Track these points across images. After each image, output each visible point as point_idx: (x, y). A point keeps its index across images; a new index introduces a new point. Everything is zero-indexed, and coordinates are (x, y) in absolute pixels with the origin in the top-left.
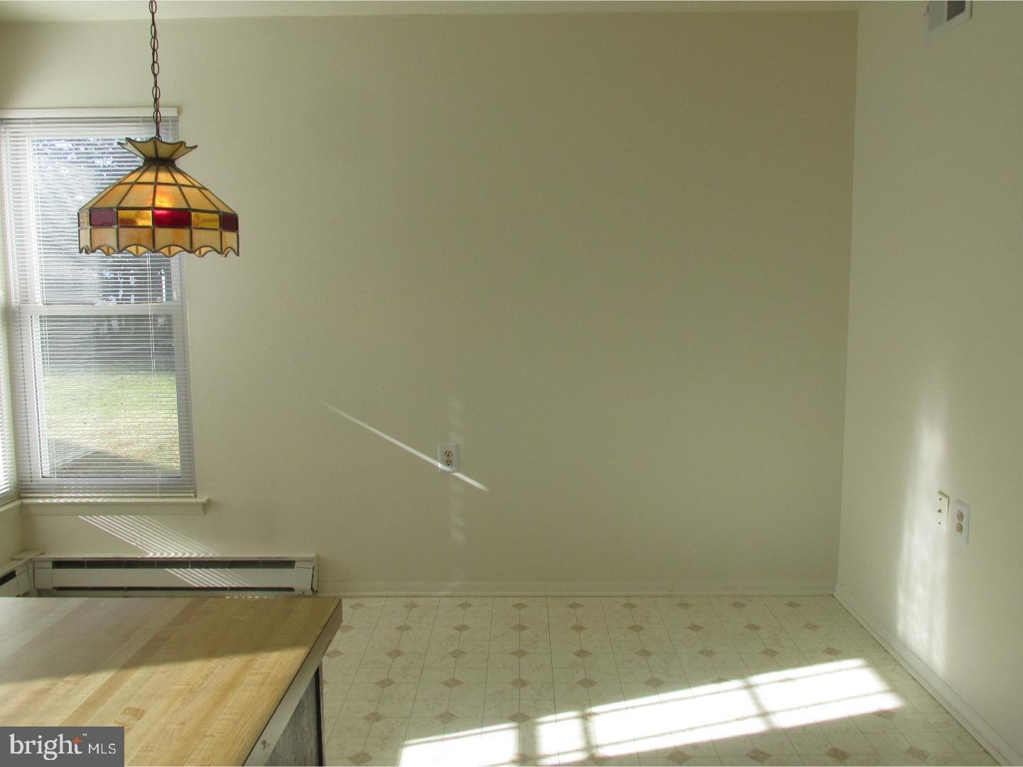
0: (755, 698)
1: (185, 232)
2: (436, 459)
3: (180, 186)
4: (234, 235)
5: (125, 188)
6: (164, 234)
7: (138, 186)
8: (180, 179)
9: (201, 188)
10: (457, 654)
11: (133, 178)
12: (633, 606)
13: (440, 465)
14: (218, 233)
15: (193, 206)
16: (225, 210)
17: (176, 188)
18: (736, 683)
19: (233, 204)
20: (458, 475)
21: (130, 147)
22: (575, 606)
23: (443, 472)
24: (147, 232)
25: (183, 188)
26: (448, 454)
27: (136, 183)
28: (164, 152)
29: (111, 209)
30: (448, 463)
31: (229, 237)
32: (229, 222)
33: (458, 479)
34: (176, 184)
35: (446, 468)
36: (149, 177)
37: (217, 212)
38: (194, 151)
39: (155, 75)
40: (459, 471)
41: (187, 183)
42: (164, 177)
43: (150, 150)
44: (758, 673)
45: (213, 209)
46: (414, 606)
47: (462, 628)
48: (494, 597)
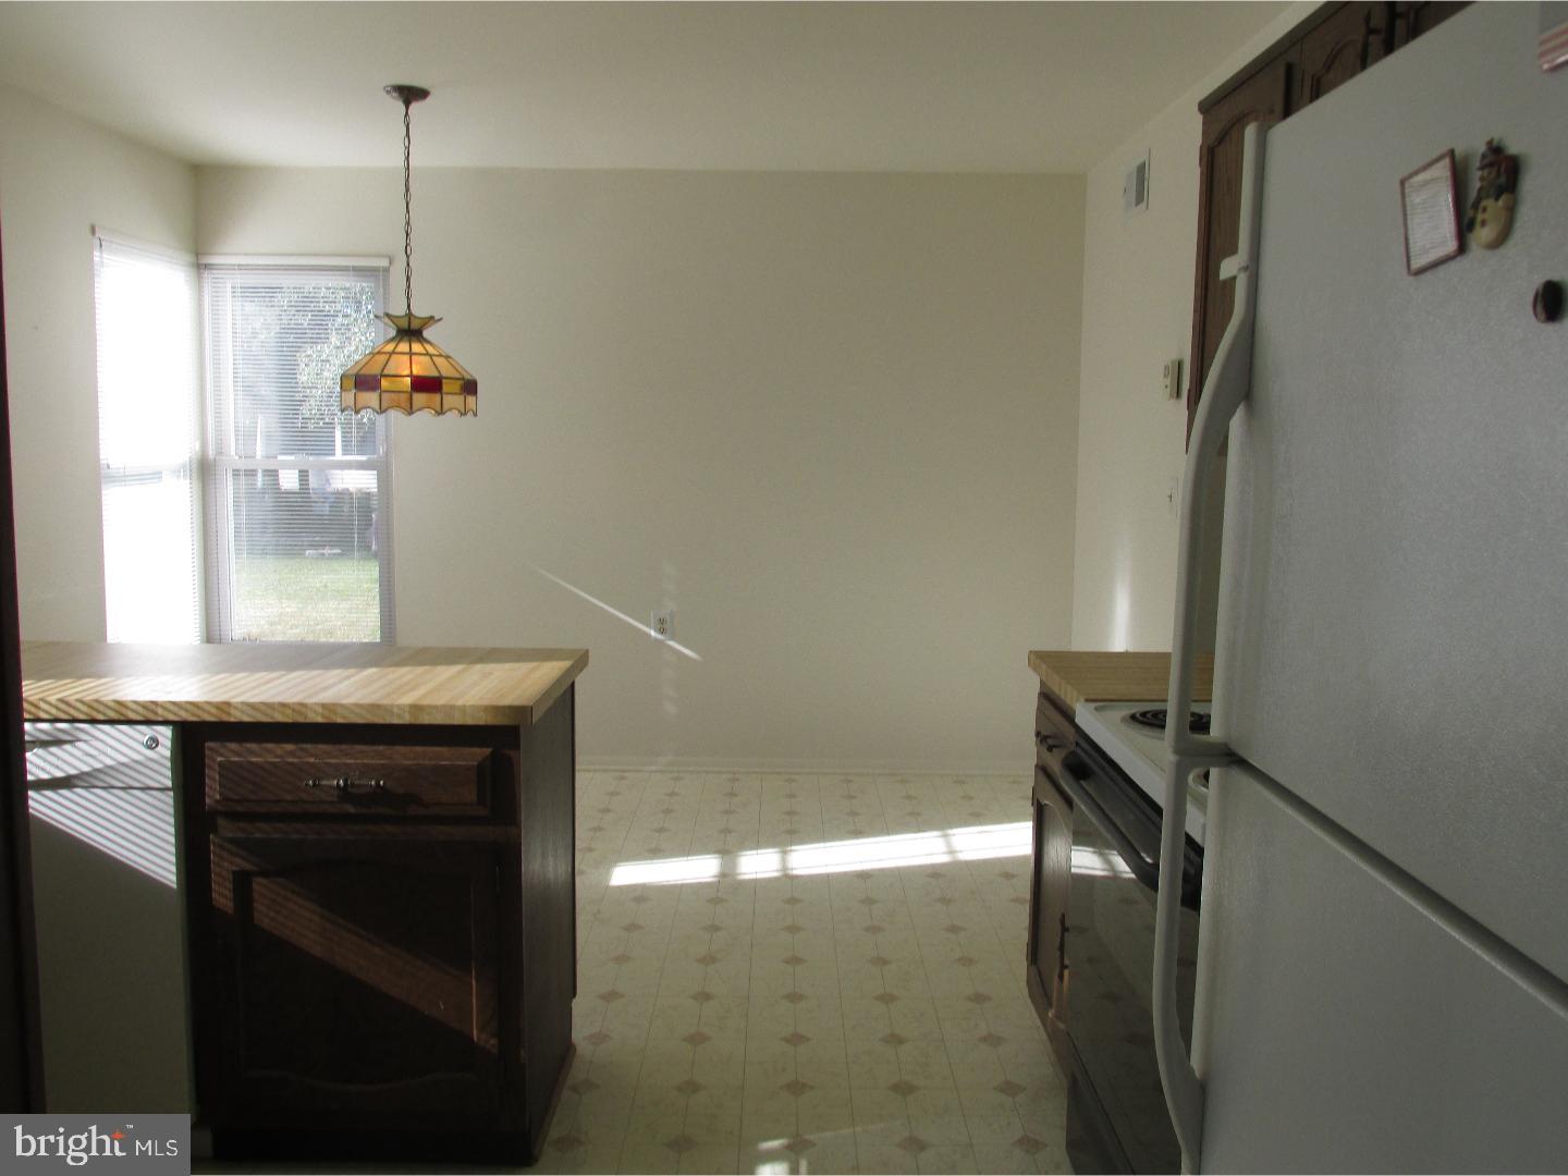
0: (949, 844)
1: (437, 397)
2: (648, 625)
3: (431, 356)
4: (474, 398)
5: (383, 358)
6: (419, 398)
7: (397, 356)
8: (431, 350)
9: (447, 357)
10: (668, 812)
11: (390, 347)
12: (850, 781)
13: (653, 633)
14: (462, 397)
15: (444, 374)
16: (467, 377)
17: (428, 358)
18: (935, 833)
19: (473, 371)
20: (672, 643)
21: (387, 320)
22: (790, 781)
23: (656, 640)
24: (406, 396)
25: (434, 358)
26: (662, 621)
27: (393, 352)
28: (415, 325)
29: (375, 376)
30: (662, 631)
31: (471, 399)
32: (470, 387)
33: (670, 647)
34: (427, 354)
35: (660, 637)
36: (404, 347)
37: (463, 379)
38: (440, 323)
39: (408, 257)
40: (672, 639)
41: (436, 353)
42: (417, 347)
43: (404, 324)
44: (956, 827)
45: (458, 376)
46: (623, 778)
47: (673, 794)
48: (707, 772)
